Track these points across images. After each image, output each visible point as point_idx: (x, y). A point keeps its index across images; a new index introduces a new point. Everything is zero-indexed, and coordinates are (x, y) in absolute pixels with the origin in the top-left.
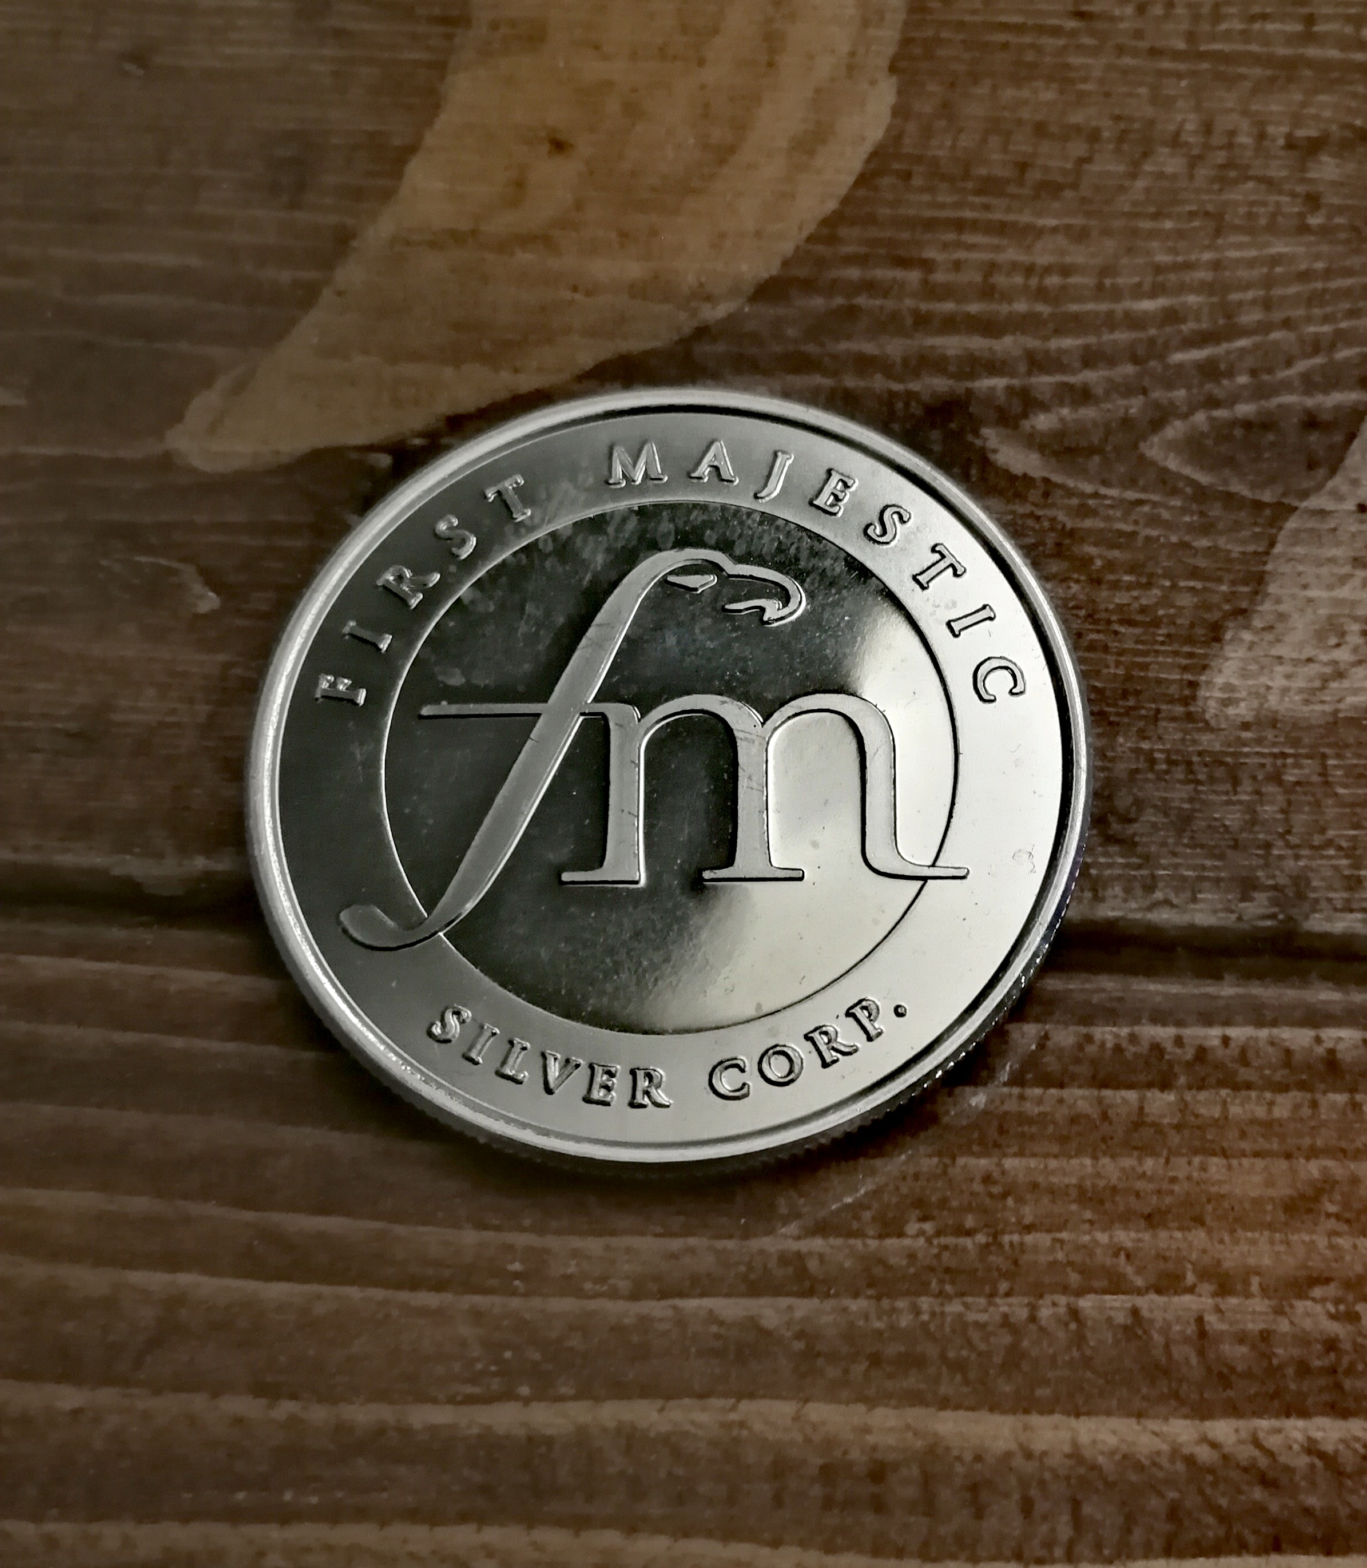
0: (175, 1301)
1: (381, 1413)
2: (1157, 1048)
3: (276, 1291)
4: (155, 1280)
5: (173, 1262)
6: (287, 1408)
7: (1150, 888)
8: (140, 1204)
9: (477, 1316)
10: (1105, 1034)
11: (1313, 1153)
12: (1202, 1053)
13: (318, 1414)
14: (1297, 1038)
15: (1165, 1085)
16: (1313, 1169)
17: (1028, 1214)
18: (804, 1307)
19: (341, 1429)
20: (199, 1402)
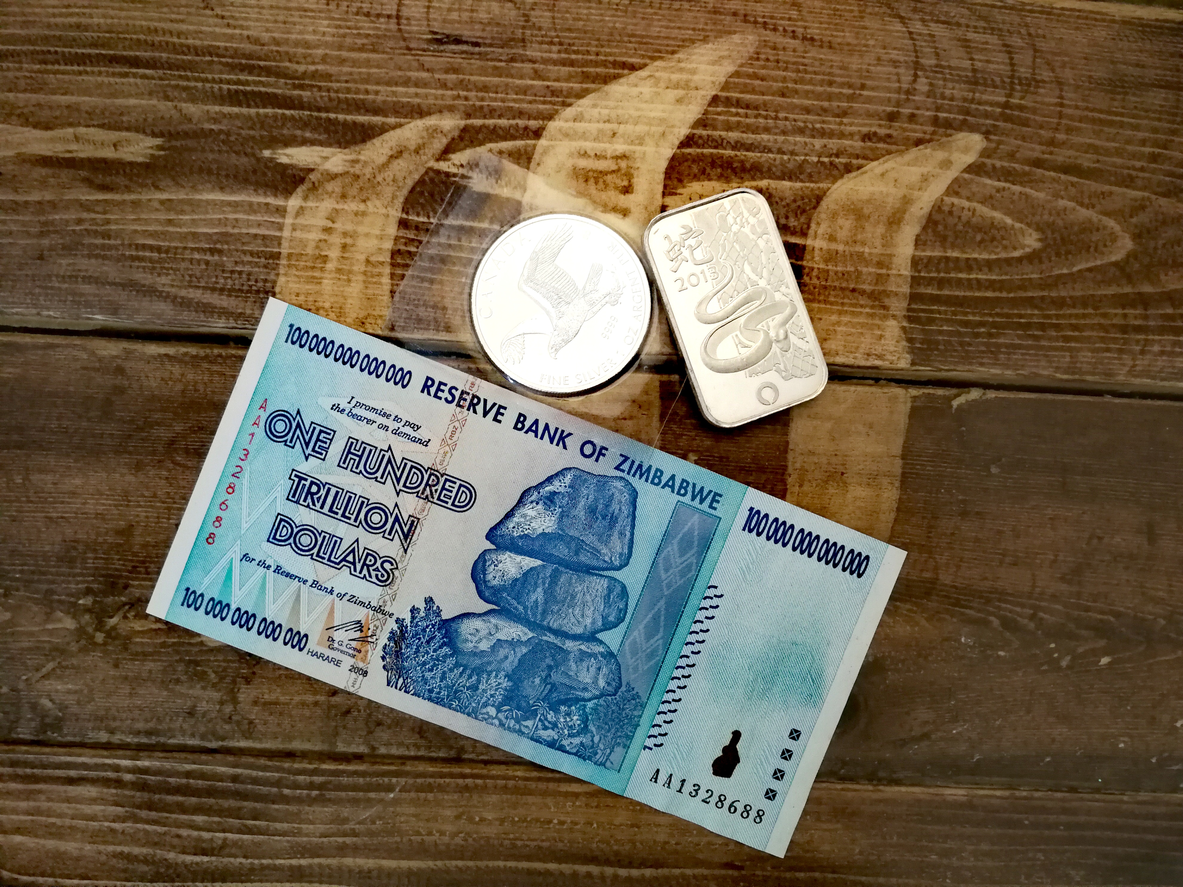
0: (225, 839)
1: (270, 861)
2: (430, 784)
3: (245, 837)
4: (221, 835)
5: (224, 831)
6: (249, 861)
7: (430, 748)
8: (216, 819)
9: (288, 841)
10: (419, 781)
11: (461, 806)
12: (439, 785)
13: (256, 862)
14: (460, 781)
15: (431, 792)
16: (461, 810)
17: (402, 819)
18: (355, 839)
19: (262, 864)
20: (232, 860)
